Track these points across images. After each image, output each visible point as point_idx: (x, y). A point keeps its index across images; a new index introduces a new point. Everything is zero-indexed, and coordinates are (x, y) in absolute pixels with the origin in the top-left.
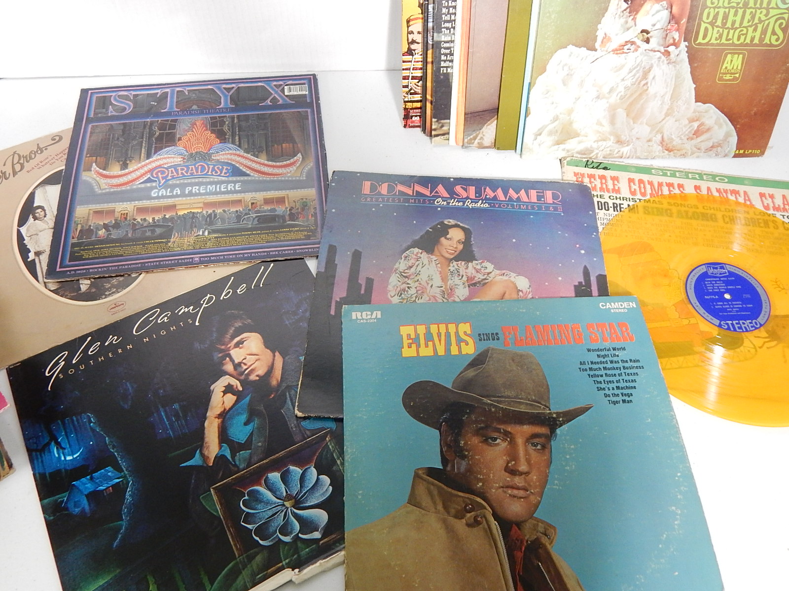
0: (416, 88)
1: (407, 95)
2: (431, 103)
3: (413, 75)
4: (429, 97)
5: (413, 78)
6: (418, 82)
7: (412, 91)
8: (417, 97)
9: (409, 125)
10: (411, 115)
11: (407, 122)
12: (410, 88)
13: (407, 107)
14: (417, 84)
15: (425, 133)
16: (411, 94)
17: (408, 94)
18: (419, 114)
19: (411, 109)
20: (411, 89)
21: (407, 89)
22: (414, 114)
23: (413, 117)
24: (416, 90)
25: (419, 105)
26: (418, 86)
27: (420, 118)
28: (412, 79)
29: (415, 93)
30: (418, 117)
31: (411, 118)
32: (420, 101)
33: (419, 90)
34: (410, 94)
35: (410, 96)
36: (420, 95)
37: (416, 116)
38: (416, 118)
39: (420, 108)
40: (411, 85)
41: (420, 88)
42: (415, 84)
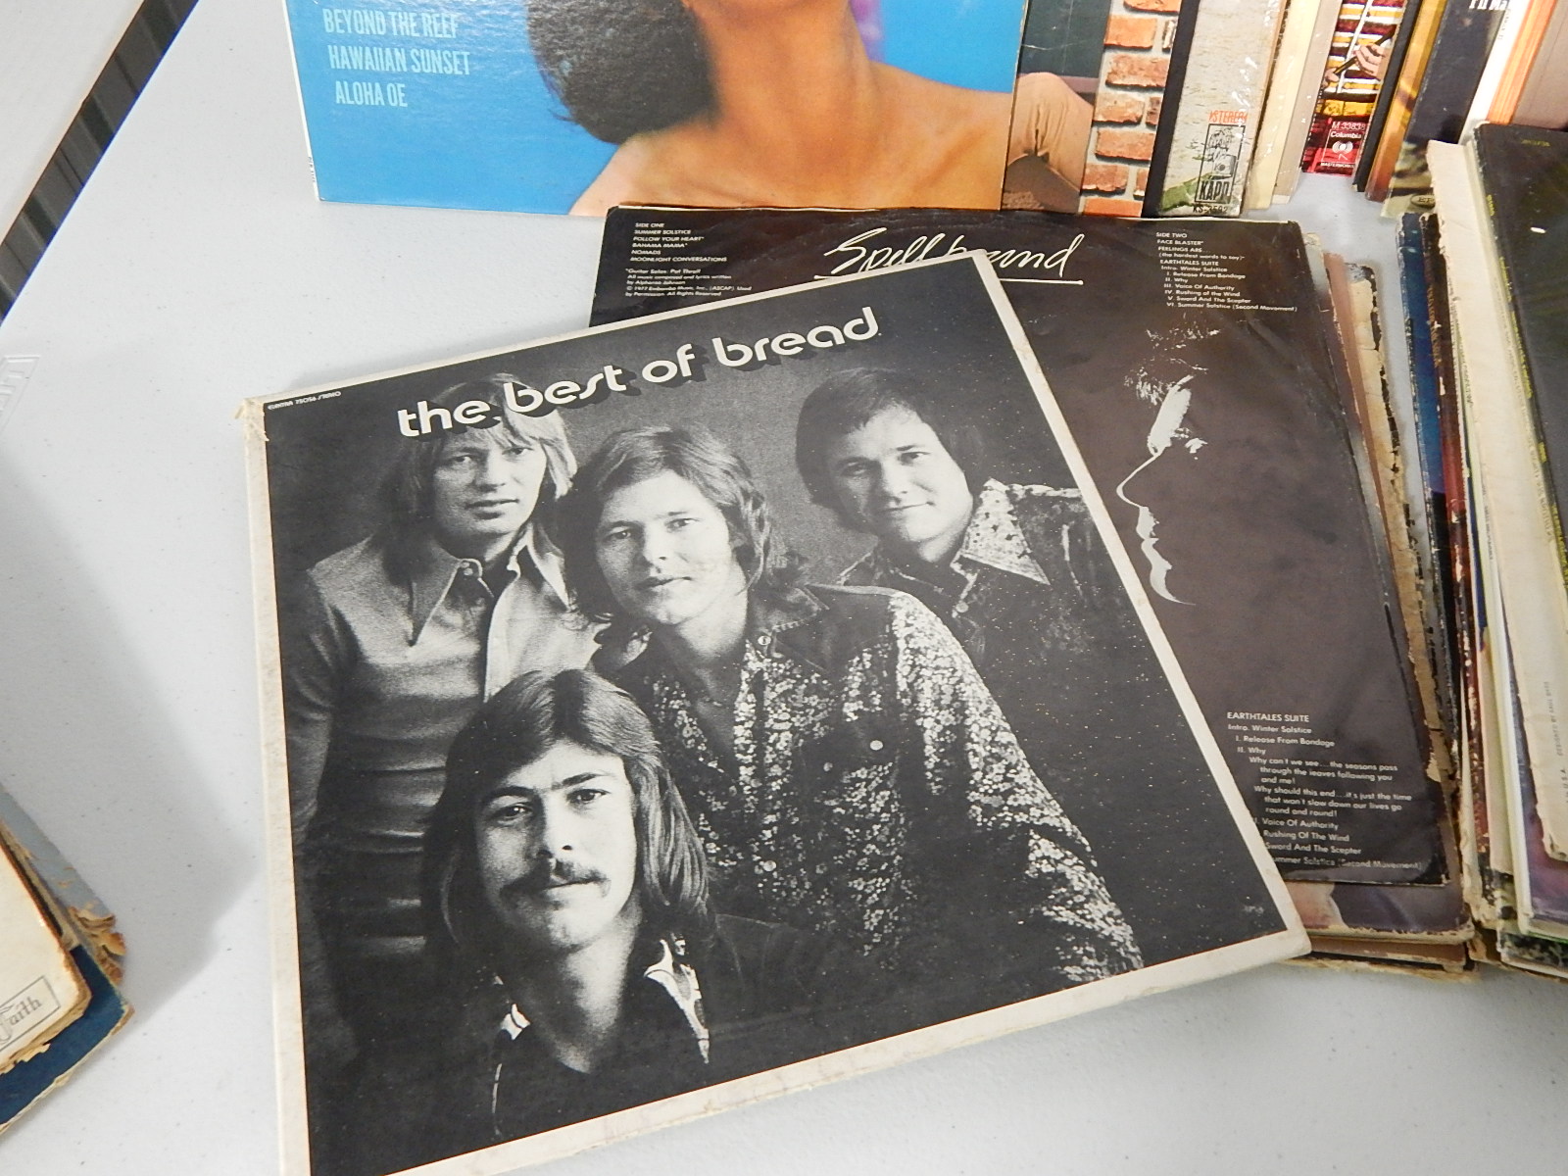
0: (1367, 60)
1: (1334, 77)
2: (1410, 103)
3: (1371, 19)
4: (1405, 85)
5: (1369, 29)
6: (1379, 43)
7: (1354, 67)
8: (1364, 86)
9: (1319, 164)
10: (1331, 135)
11: (1313, 156)
12: (1350, 56)
13: (1327, 111)
14: (1375, 47)
15: (1361, 189)
16: (1350, 75)
17: (1339, 75)
18: (1354, 136)
19: (1336, 119)
20: (1352, 61)
21: (1341, 59)
22: (1341, 135)
23: (1335, 146)
24: (1365, 65)
25: (1360, 109)
26: (1375, 53)
27: (1356, 146)
28: (1363, 32)
29: (1362, 74)
30: (1351, 145)
31: (1330, 146)
32: (1370, 99)
33: (1377, 66)
34: (1346, 76)
35: (1343, 80)
36: (1374, 81)
37: (1345, 141)
38: (1343, 146)
39: (1364, 119)
40: (1357, 48)
41: (1378, 59)
42: (1369, 48)
